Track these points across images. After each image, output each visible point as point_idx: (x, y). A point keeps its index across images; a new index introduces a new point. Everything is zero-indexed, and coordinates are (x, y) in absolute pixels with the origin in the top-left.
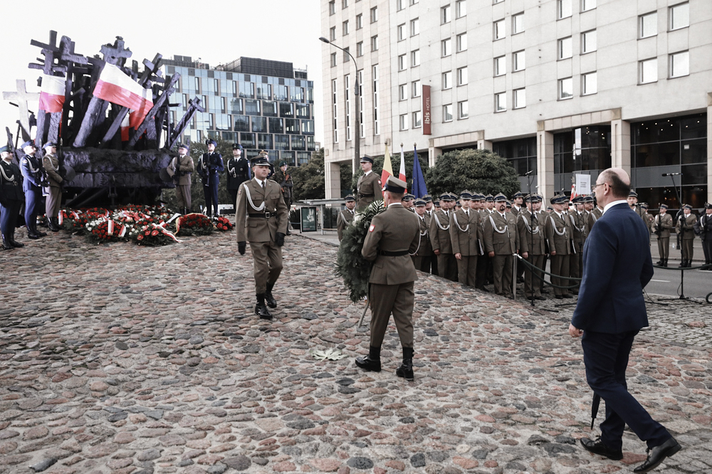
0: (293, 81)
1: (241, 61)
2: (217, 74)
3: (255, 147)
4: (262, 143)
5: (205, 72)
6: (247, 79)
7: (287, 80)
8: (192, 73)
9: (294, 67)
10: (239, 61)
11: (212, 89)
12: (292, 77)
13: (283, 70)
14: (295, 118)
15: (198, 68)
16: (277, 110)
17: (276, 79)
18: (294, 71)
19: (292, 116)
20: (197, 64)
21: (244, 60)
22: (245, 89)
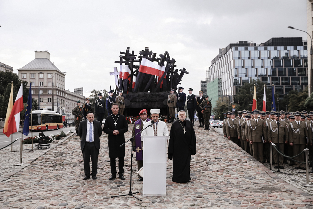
0: (302, 47)
1: (273, 40)
2: (259, 48)
3: (279, 84)
4: (284, 82)
5: (253, 48)
6: (276, 49)
7: (298, 48)
8: (246, 49)
9: (303, 40)
10: (272, 40)
11: (257, 56)
12: (302, 45)
13: (297, 42)
14: (303, 67)
15: (250, 46)
16: (292, 63)
17: (292, 47)
18: (303, 41)
19: (302, 66)
20: (250, 44)
21: (273, 39)
22: (274, 54)
